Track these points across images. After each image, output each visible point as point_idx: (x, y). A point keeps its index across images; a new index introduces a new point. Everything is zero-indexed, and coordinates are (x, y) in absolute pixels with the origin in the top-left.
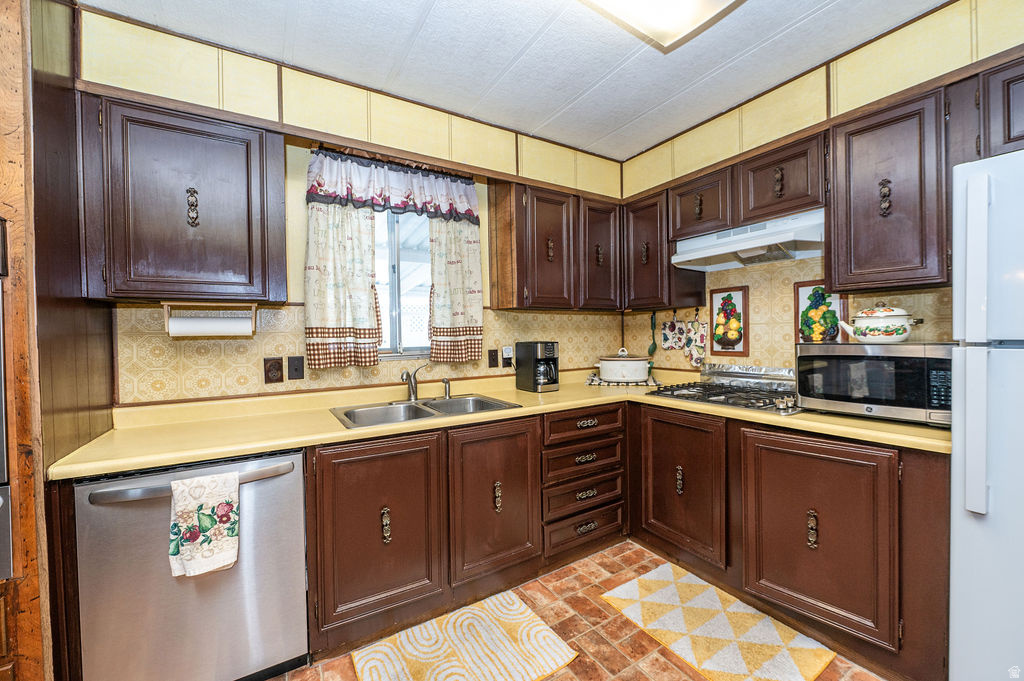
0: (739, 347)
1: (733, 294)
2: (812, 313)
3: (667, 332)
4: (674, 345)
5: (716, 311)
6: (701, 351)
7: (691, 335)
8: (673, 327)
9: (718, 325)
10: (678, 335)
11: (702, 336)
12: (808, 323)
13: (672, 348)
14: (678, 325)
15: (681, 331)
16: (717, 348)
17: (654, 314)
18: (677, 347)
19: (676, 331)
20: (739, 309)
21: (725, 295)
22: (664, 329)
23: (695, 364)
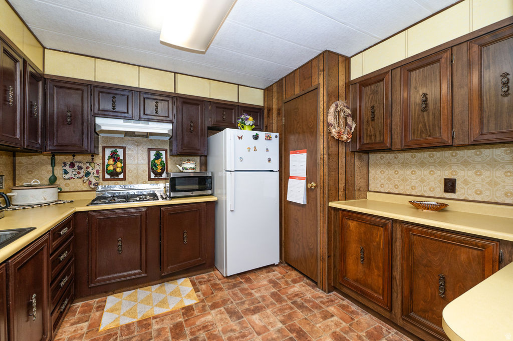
0: (121, 176)
1: (118, 149)
2: (156, 161)
3: (67, 168)
4: (73, 177)
5: (107, 157)
6: (97, 179)
7: (90, 170)
8: (72, 165)
9: (108, 165)
10: (77, 171)
11: (98, 171)
12: (155, 165)
13: (72, 178)
14: (77, 165)
15: (80, 168)
16: (107, 176)
17: (53, 156)
18: (76, 177)
19: (76, 167)
20: (121, 157)
21: (113, 149)
22: (65, 166)
23: (93, 187)
